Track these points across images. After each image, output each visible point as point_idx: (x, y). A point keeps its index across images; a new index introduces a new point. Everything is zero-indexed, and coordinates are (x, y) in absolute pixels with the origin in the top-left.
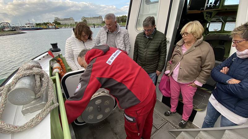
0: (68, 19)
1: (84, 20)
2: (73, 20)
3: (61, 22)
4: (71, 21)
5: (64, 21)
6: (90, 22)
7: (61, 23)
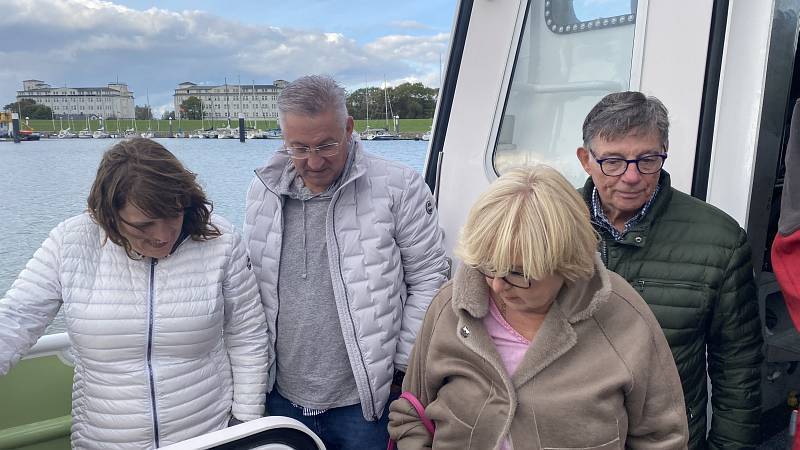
0: (98, 90)
1: (185, 98)
2: (129, 96)
3: (58, 107)
4: (117, 101)
5: (72, 103)
6: (223, 111)
7: (56, 112)
